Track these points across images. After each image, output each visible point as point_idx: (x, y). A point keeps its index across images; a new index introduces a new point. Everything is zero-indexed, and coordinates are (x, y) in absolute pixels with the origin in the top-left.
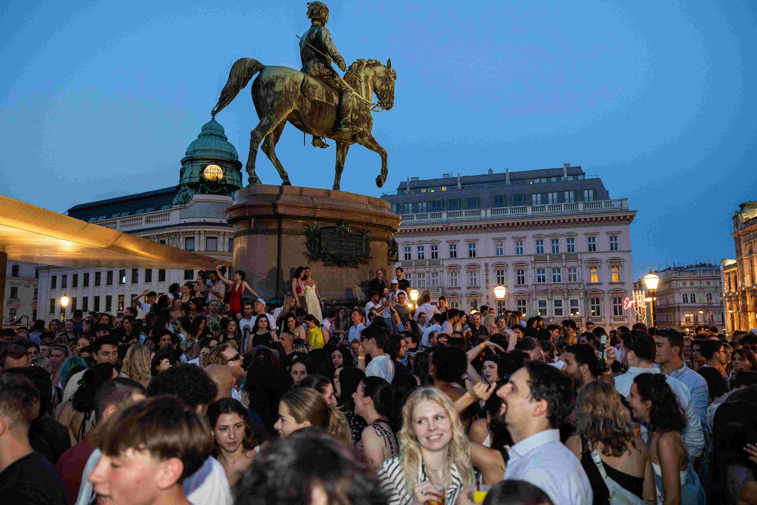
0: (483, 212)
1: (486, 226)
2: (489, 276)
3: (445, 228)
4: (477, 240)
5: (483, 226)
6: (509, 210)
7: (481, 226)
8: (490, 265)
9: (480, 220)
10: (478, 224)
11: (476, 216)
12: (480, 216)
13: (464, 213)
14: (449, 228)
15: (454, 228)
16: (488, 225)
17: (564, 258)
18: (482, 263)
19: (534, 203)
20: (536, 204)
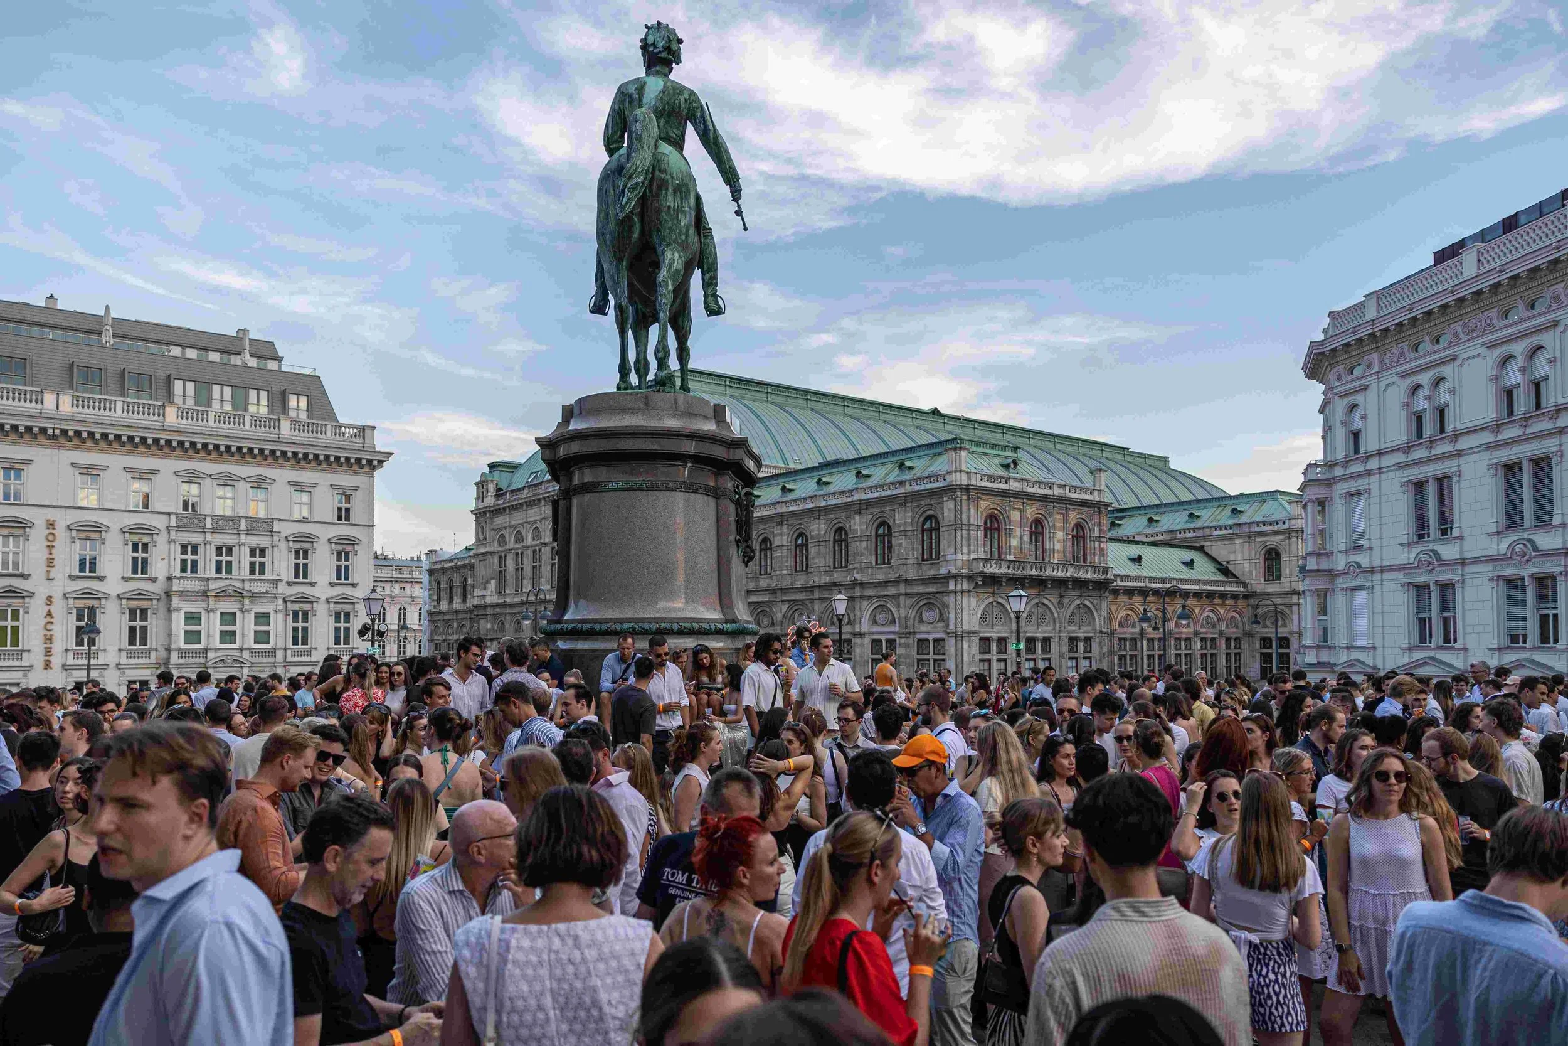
0: (49, 399)
1: (57, 432)
2: (54, 551)
4: (29, 462)
5: (50, 432)
6: (119, 405)
7: (43, 430)
8: (61, 525)
9: (40, 416)
10: (36, 424)
11: (31, 405)
12: (39, 406)
16: (64, 432)
17: (243, 525)
18: (38, 518)
19: (180, 401)
20: (184, 403)
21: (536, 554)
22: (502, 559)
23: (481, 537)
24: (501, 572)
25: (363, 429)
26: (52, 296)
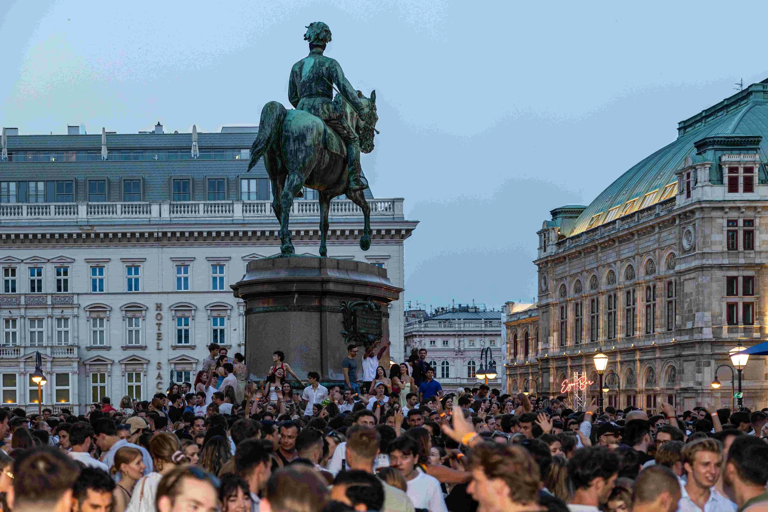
0: (155, 208)
1: (160, 235)
2: (162, 326)
3: (84, 236)
4: (144, 260)
5: (155, 234)
6: (201, 207)
7: (151, 234)
8: (165, 307)
9: (150, 223)
10: (147, 230)
11: (141, 216)
12: (148, 216)
13: (119, 207)
14: (93, 235)
15: (102, 236)
16: (165, 234)
18: (150, 302)
19: (245, 198)
20: (249, 199)
21: (594, 303)
22: (563, 310)
23: (544, 288)
24: (562, 323)
25: (393, 201)
26: (159, 124)
